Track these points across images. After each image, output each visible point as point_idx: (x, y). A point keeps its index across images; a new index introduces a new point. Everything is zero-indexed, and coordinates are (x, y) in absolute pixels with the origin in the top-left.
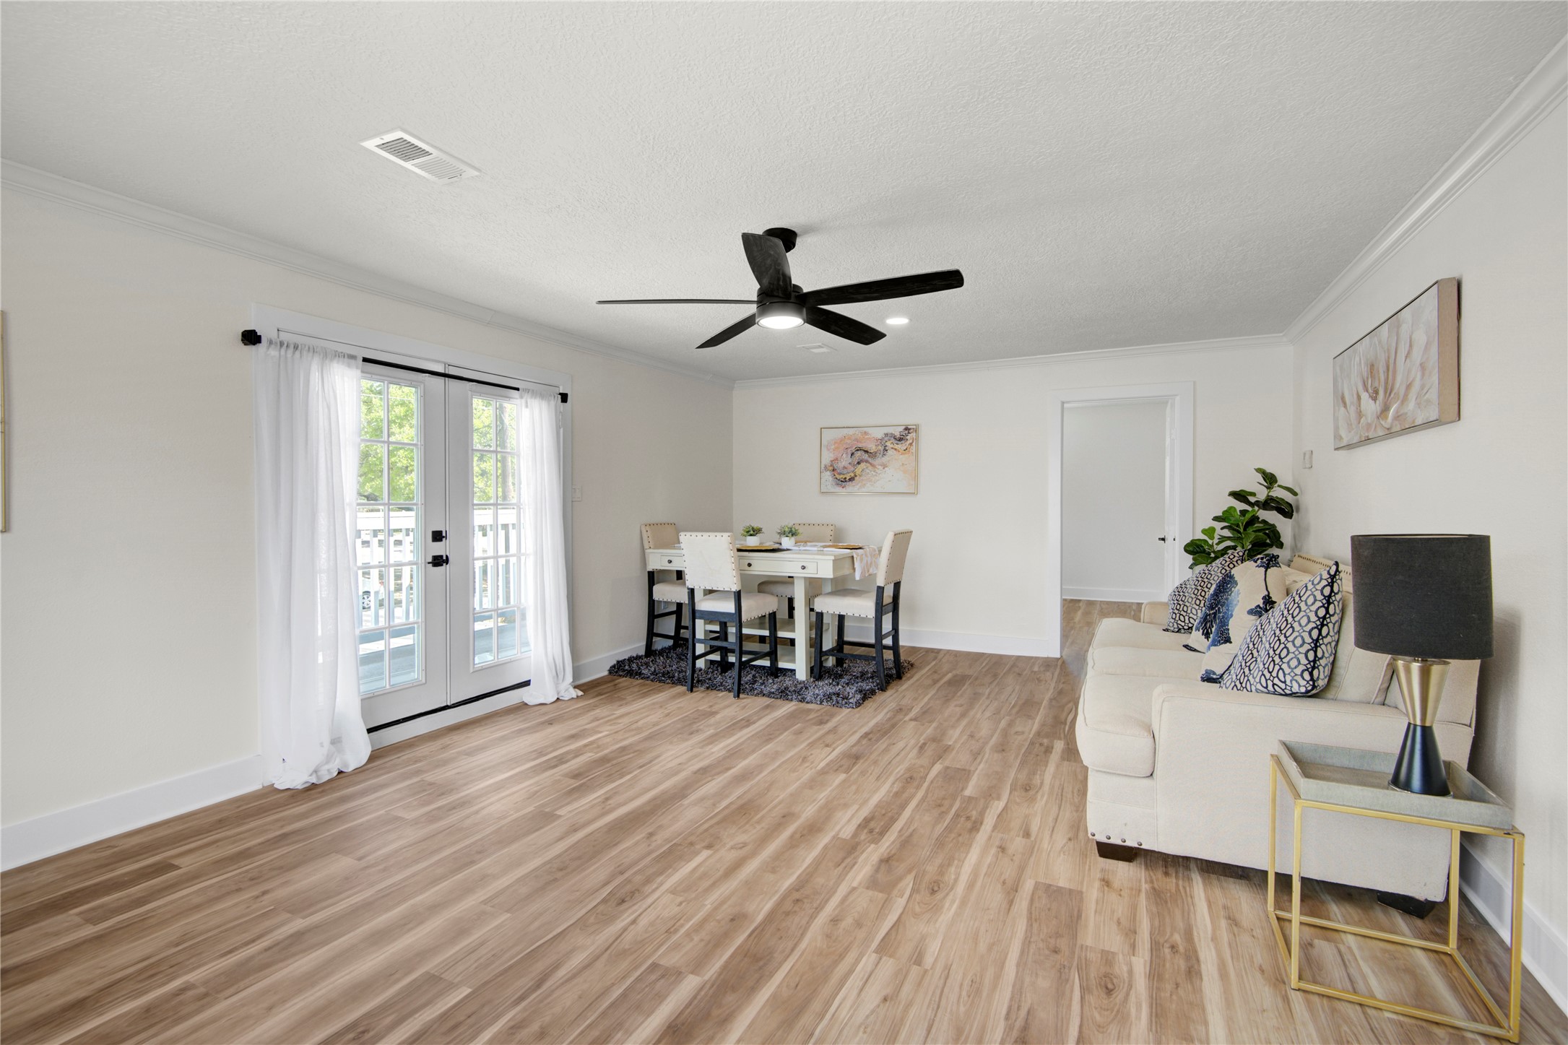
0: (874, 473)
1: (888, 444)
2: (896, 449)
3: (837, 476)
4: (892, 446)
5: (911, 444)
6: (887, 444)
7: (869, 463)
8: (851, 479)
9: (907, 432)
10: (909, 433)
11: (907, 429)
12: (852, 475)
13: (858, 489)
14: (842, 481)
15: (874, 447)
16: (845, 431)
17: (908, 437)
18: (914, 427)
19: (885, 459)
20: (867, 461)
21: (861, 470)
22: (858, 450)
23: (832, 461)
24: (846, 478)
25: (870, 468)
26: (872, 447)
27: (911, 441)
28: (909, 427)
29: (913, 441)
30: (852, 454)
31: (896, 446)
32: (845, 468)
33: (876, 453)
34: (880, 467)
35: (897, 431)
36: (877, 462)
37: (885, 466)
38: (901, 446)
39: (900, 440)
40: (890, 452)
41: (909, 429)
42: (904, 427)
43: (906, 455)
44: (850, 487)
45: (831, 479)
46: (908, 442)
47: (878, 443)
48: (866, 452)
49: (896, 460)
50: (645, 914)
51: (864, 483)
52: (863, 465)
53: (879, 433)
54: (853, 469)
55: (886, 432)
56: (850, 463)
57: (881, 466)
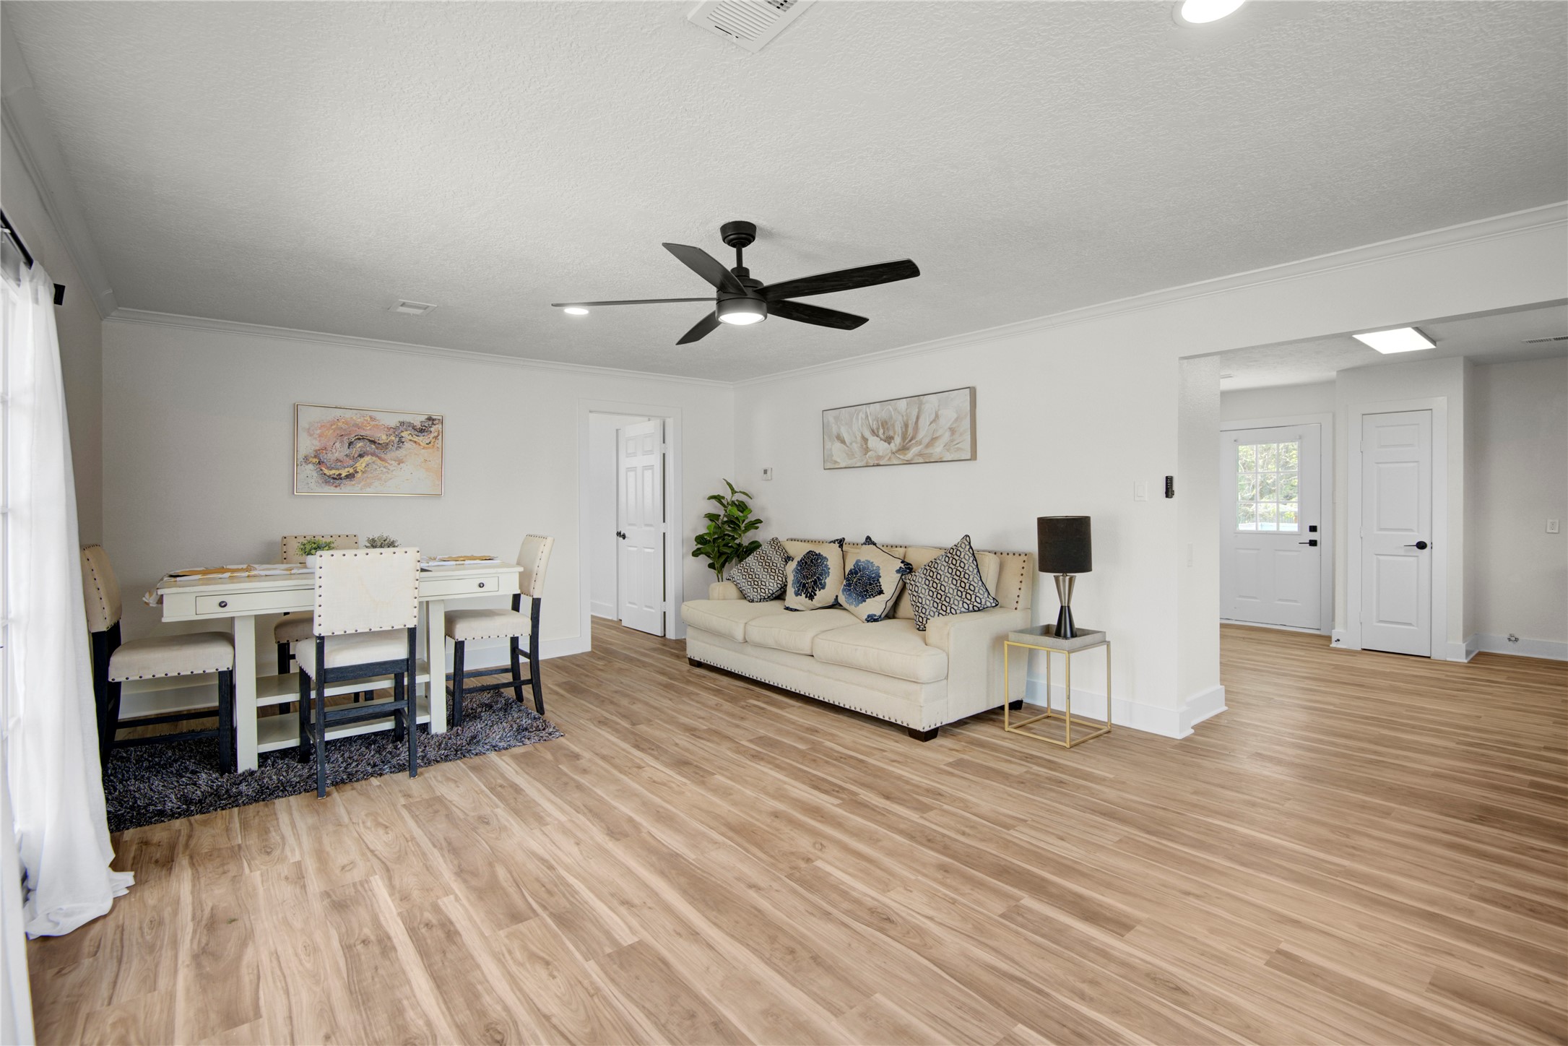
0: (385, 470)
1: (405, 434)
2: (415, 442)
3: (326, 471)
4: (410, 437)
5: (436, 438)
6: (403, 434)
7: (377, 456)
8: (350, 476)
9: (430, 423)
10: (433, 424)
11: (430, 419)
12: (351, 471)
13: (361, 489)
14: (334, 478)
15: (384, 437)
16: (338, 413)
17: (432, 429)
18: (440, 418)
19: (401, 453)
20: (373, 454)
21: (364, 465)
22: (359, 439)
23: (316, 451)
24: (340, 474)
25: (379, 462)
26: (383, 438)
27: (436, 434)
28: (434, 417)
29: (438, 435)
30: (350, 444)
31: (416, 439)
32: (338, 460)
33: (387, 444)
34: (393, 462)
35: (418, 421)
36: (390, 455)
37: (400, 462)
38: (422, 440)
39: (422, 431)
40: (407, 445)
41: (434, 420)
42: (426, 417)
43: (430, 450)
44: (347, 489)
45: (315, 474)
46: (432, 435)
47: (390, 432)
48: (373, 442)
49: (414, 451)
50: (916, 910)
51: (368, 481)
52: (367, 459)
53: (392, 421)
54: (351, 462)
55: (402, 420)
56: (347, 455)
57: (395, 461)
